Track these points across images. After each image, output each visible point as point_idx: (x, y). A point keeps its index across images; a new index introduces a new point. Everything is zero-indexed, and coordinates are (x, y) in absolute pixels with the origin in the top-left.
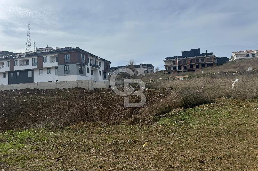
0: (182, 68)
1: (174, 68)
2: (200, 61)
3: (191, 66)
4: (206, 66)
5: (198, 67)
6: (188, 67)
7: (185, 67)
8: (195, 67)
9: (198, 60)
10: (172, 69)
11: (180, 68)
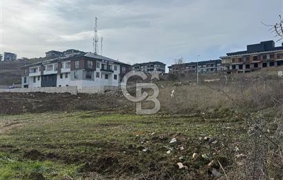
0: (244, 67)
1: (234, 67)
2: (268, 58)
3: (256, 65)
4: (276, 64)
5: (265, 65)
6: (252, 66)
7: (248, 66)
8: (260, 66)
9: (265, 57)
10: (231, 68)
11: (241, 67)
